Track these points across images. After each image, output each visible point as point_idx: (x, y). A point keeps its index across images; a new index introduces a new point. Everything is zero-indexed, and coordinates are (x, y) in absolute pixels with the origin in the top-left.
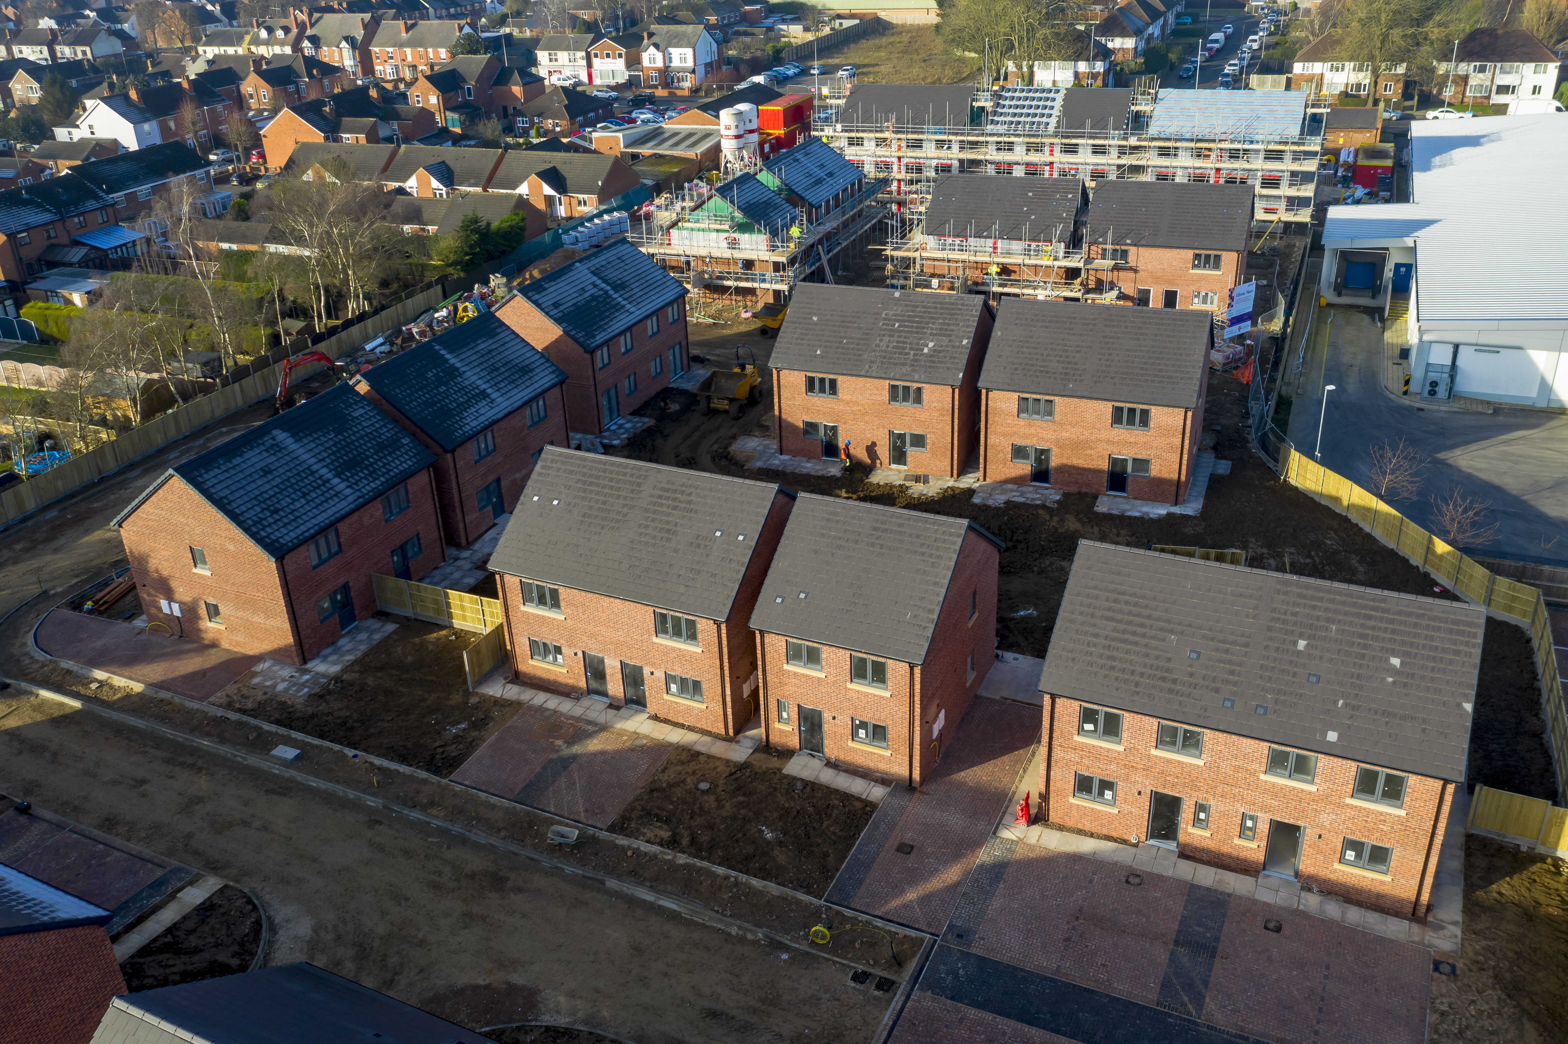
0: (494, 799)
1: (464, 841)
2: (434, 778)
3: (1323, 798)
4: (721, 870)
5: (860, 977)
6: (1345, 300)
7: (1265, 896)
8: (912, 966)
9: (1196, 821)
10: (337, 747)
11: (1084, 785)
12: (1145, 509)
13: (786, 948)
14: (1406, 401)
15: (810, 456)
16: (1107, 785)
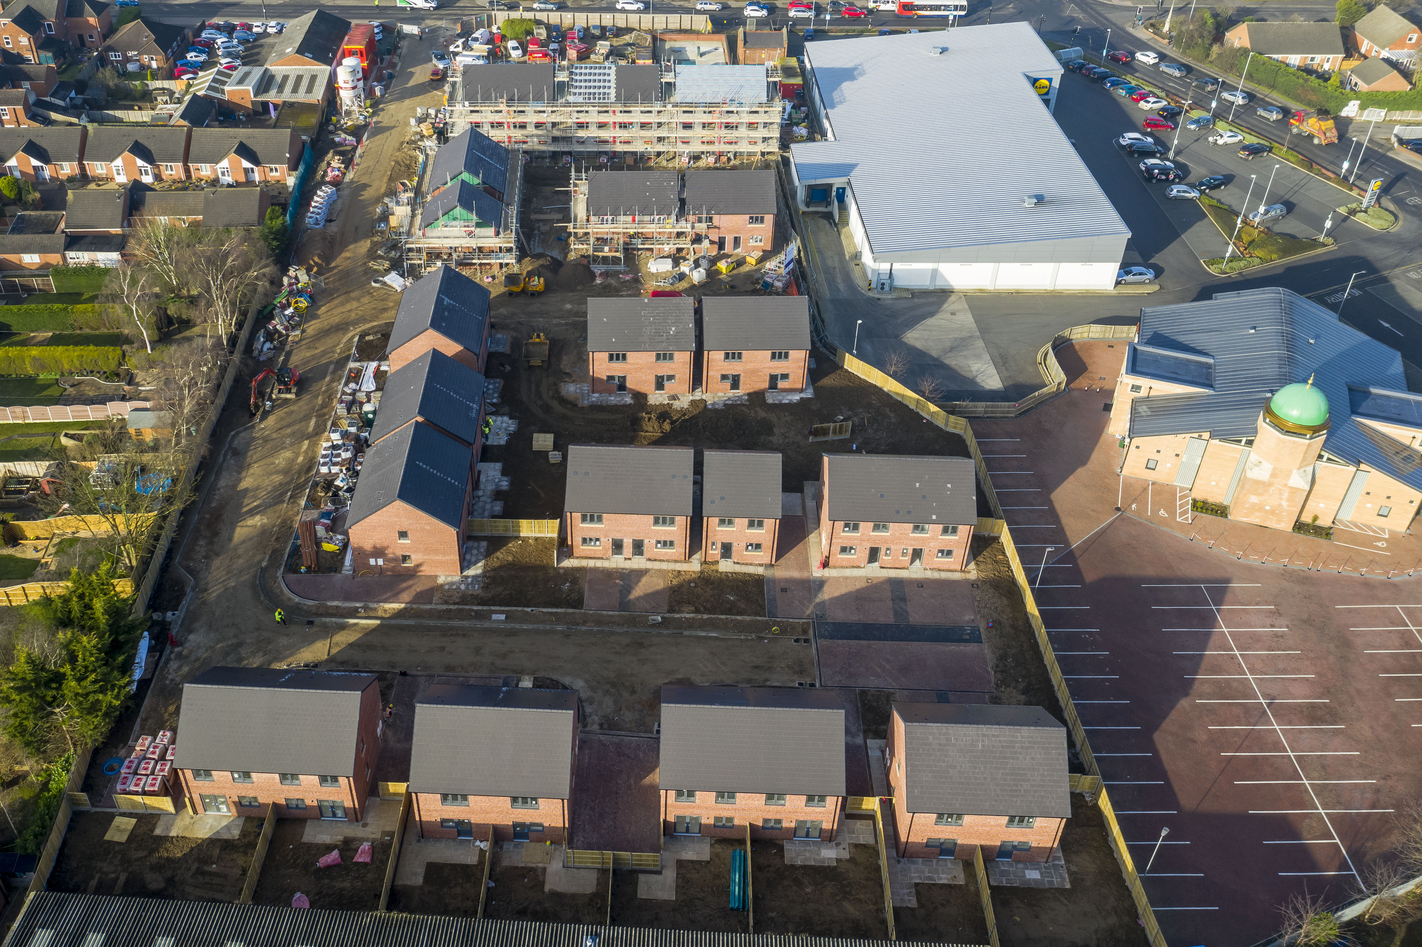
0: (610, 613)
1: (612, 633)
2: (577, 611)
3: (932, 538)
4: (723, 617)
5: (797, 641)
6: (812, 209)
7: (914, 576)
8: (811, 632)
9: (886, 554)
10: (520, 609)
11: (844, 550)
12: (789, 397)
13: (765, 638)
14: (871, 294)
15: (610, 393)
16: (851, 548)
